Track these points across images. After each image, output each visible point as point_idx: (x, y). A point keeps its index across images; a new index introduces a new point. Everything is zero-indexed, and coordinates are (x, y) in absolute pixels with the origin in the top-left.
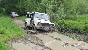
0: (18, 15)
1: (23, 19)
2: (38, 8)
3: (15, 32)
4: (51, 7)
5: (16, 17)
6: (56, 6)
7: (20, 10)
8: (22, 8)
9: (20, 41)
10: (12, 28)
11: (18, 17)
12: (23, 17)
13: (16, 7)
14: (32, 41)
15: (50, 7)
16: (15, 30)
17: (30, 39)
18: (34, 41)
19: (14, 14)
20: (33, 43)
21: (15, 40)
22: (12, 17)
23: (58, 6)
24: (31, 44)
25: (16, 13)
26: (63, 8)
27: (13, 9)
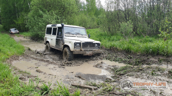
0: (18, 32)
1: (24, 36)
2: (40, 24)
3: (14, 49)
5: (16, 33)
7: (20, 26)
8: (22, 24)
9: (20, 58)
10: (11, 46)
11: (18, 33)
12: (24, 33)
13: (15, 23)
14: (35, 57)
16: (14, 47)
17: (32, 56)
18: (37, 58)
19: (13, 31)
20: (36, 59)
21: (15, 57)
22: (12, 34)
25: (15, 30)
27: (12, 25)
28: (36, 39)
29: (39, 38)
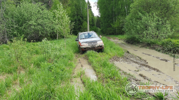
6: (160, 23)
15: (152, 25)
23: (163, 23)
24: (134, 64)
26: (169, 25)
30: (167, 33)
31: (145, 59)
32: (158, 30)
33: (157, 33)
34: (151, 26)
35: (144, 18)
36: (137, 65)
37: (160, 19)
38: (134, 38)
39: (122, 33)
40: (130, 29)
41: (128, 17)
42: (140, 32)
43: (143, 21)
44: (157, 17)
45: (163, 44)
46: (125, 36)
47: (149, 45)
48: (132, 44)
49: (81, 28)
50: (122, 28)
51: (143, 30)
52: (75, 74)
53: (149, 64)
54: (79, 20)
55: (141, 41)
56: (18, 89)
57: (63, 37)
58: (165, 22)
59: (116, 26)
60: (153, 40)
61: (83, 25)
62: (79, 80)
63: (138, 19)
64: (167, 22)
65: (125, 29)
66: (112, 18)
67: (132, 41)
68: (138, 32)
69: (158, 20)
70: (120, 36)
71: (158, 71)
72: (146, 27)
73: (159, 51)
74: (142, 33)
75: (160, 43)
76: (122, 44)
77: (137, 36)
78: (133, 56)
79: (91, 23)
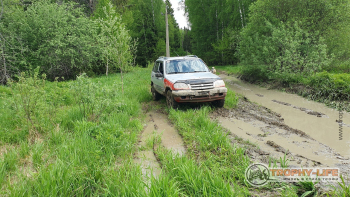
1: (228, 72)
2: (265, 48)
4: (294, 44)
6: (308, 41)
8: (225, 50)
12: (228, 68)
14: (259, 115)
15: (292, 45)
17: (253, 112)
18: (263, 116)
20: (261, 119)
23: (312, 42)
24: (257, 122)
26: (325, 46)
28: (252, 79)
29: (259, 78)
30: (320, 61)
31: (278, 112)
32: (302, 54)
33: (302, 61)
34: (289, 48)
35: (276, 32)
36: (263, 125)
37: (307, 35)
38: (258, 71)
39: (233, 62)
40: (248, 54)
41: (244, 31)
42: (268, 60)
43: (273, 38)
44: (301, 30)
45: (313, 83)
46: (239, 68)
47: (287, 85)
48: (253, 82)
49: (153, 51)
50: (234, 51)
51: (273, 55)
52: (143, 144)
53: (285, 123)
54: (149, 36)
55: (270, 77)
56: (30, 173)
57: (119, 71)
58: (317, 40)
59: (221, 47)
60: (293, 75)
61: (158, 46)
62: (149, 154)
63: (264, 33)
64: (321, 39)
65: (240, 53)
66: (214, 33)
67: (253, 78)
68: (265, 61)
69: (304, 35)
70: (231, 69)
71: (303, 135)
72: (280, 50)
73: (305, 96)
74: (272, 62)
75: (306, 80)
76: (234, 82)
77: (262, 68)
78: (254, 107)
79: (174, 43)
